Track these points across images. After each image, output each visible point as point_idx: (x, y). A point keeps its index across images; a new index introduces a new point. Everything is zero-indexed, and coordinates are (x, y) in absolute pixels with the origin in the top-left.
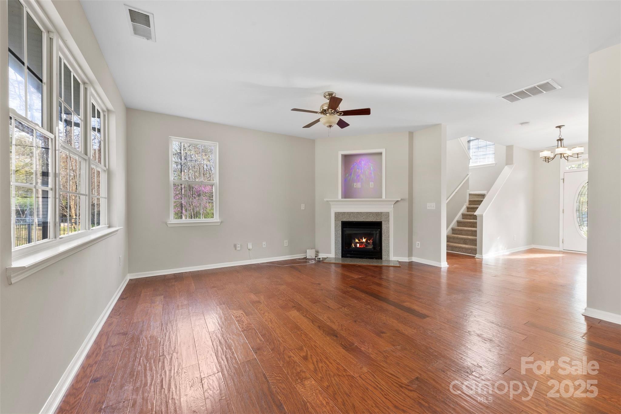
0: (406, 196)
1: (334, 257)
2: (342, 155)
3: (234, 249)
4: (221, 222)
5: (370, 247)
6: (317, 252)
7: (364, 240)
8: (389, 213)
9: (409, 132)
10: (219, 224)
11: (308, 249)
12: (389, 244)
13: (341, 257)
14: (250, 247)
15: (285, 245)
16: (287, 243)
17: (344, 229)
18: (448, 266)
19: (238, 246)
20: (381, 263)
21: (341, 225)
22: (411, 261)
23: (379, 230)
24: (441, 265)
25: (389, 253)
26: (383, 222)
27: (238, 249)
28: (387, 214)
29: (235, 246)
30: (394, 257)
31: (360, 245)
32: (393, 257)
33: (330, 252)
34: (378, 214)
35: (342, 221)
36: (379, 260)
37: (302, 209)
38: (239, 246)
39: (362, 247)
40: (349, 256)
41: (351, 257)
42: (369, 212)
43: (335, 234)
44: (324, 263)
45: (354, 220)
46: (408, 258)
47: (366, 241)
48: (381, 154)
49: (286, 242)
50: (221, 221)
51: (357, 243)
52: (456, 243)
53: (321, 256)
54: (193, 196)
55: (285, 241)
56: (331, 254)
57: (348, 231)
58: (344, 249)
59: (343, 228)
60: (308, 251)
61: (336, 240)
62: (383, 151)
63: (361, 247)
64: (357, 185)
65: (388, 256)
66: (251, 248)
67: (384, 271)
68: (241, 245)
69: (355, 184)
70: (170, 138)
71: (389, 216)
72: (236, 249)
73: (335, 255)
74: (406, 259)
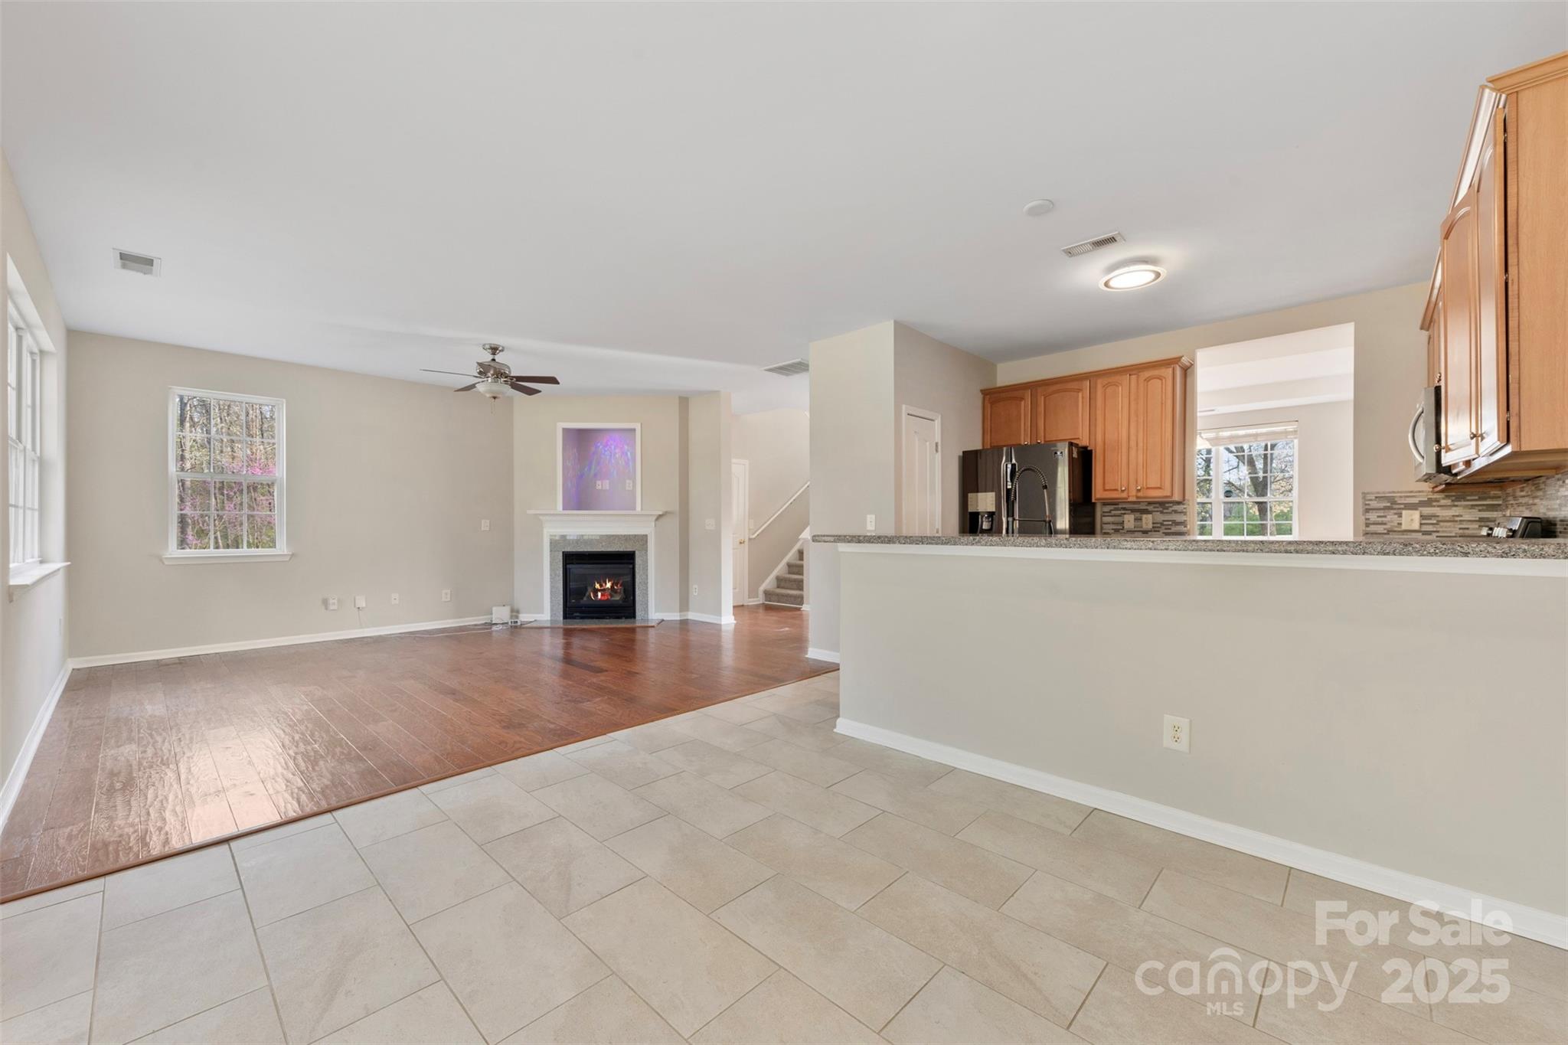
0: (675, 507)
1: (549, 619)
2: (566, 431)
3: (323, 607)
4: (293, 555)
5: (617, 598)
6: (515, 612)
7: (609, 585)
8: (646, 536)
9: (680, 398)
10: (288, 559)
11: (496, 606)
12: (647, 591)
13: (562, 618)
14: (362, 603)
15: (444, 599)
16: (449, 596)
17: (568, 566)
18: (735, 622)
19: (331, 601)
20: (635, 622)
21: (561, 558)
22: (685, 618)
23: (631, 566)
24: (721, 620)
25: (647, 607)
26: (637, 552)
27: (332, 607)
28: (643, 539)
29: (325, 602)
30: (657, 614)
31: (602, 595)
32: (656, 612)
33: (541, 611)
34: (627, 538)
35: (563, 552)
36: (632, 620)
37: (483, 529)
38: (335, 601)
39: (606, 598)
40: (578, 616)
41: (582, 618)
42: (613, 536)
43: (551, 575)
44: (524, 628)
45: (586, 550)
46: (678, 614)
47: (611, 587)
48: (634, 430)
49: (446, 594)
50: (291, 553)
51: (598, 590)
52: (787, 588)
53: (524, 617)
54: (223, 494)
55: (444, 591)
56: (543, 613)
57: (576, 569)
58: (568, 603)
59: (566, 564)
60: (494, 609)
61: (552, 587)
62: (637, 426)
63: (603, 598)
64: (602, 485)
65: (646, 610)
66: (364, 605)
67: (639, 636)
68: (339, 600)
69: (599, 482)
70: (170, 388)
71: (647, 542)
72: (326, 609)
73: (551, 616)
74: (675, 616)
